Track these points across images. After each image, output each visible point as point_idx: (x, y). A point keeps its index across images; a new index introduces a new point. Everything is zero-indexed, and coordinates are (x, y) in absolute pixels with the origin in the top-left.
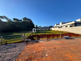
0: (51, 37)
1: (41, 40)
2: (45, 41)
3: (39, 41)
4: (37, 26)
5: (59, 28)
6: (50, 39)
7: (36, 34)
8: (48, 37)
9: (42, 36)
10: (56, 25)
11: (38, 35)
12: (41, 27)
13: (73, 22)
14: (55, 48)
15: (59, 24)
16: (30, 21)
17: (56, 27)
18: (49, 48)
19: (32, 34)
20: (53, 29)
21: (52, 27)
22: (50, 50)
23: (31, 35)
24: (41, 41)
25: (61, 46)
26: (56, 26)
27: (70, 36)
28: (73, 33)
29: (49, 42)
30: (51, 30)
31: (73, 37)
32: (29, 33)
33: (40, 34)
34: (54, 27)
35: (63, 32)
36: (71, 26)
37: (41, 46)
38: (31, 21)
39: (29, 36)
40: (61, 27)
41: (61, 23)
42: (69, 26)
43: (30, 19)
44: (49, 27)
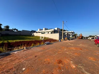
0: (33, 44)
1: (15, 50)
2: (22, 51)
3: (11, 53)
5: (42, 33)
6: (31, 47)
7: (6, 42)
10: (39, 29)
12: (17, 30)
13: (53, 30)
14: (36, 56)
15: (43, 30)
17: (39, 32)
18: (28, 58)
20: (35, 34)
21: (34, 32)
22: (29, 60)
24: (16, 52)
26: (39, 31)
27: (50, 42)
28: (52, 39)
29: (29, 50)
30: (34, 35)
31: (52, 42)
33: (15, 41)
34: (37, 33)
35: (45, 38)
36: (51, 33)
37: (14, 60)
40: (44, 33)
41: (44, 29)
42: (50, 32)
44: (31, 32)
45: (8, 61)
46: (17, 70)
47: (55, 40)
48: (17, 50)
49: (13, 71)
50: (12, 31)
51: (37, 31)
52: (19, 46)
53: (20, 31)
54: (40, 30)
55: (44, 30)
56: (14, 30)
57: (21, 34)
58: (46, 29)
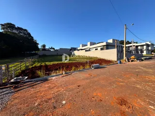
0: (73, 68)
1: (53, 75)
2: (61, 76)
3: (49, 78)
4: (44, 46)
5: (86, 51)
6: (72, 71)
7: (43, 64)
8: (68, 67)
9: (57, 68)
10: (81, 45)
11: (46, 66)
12: (54, 49)
13: (105, 44)
14: (79, 86)
15: (87, 45)
16: (24, 34)
17: (82, 50)
18: (69, 87)
19: (32, 65)
21: (75, 49)
22: (70, 91)
23: (30, 67)
24: (54, 78)
25: (88, 81)
26: (81, 48)
27: (100, 64)
28: (104, 59)
29: (68, 77)
30: (74, 54)
31: (104, 65)
32: (21, 62)
33: (52, 63)
34: (78, 50)
35: (91, 58)
36: (102, 49)
37: (52, 88)
38: (29, 34)
39: (23, 68)
40: (89, 50)
41: (89, 43)
42: (99, 48)
43: (26, 30)
44: (71, 50)
45: (47, 89)
46: (56, 101)
47: (109, 61)
48: (55, 74)
49: (52, 102)
50: (48, 50)
51: (79, 49)
52: (57, 70)
53: (57, 50)
54: (83, 46)
55: (89, 46)
56: (51, 49)
57: (59, 54)
58: (92, 44)
